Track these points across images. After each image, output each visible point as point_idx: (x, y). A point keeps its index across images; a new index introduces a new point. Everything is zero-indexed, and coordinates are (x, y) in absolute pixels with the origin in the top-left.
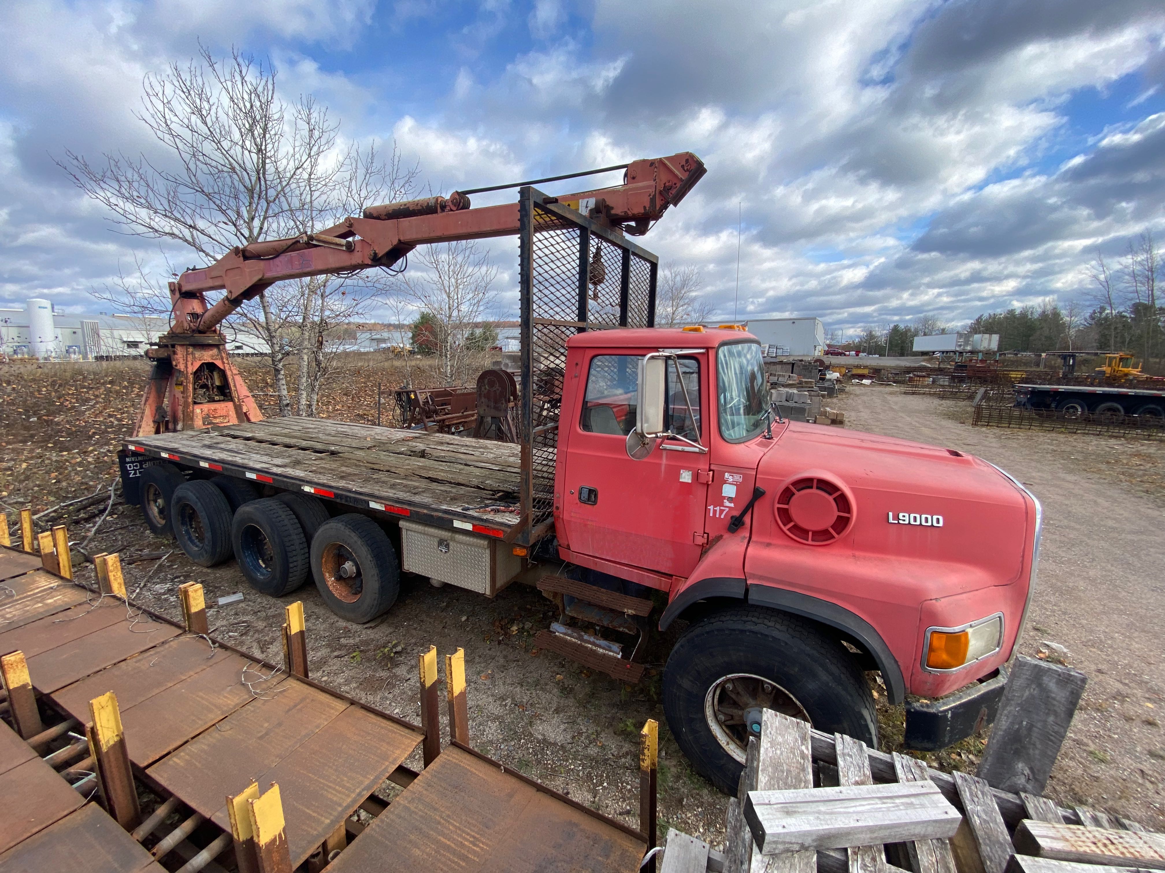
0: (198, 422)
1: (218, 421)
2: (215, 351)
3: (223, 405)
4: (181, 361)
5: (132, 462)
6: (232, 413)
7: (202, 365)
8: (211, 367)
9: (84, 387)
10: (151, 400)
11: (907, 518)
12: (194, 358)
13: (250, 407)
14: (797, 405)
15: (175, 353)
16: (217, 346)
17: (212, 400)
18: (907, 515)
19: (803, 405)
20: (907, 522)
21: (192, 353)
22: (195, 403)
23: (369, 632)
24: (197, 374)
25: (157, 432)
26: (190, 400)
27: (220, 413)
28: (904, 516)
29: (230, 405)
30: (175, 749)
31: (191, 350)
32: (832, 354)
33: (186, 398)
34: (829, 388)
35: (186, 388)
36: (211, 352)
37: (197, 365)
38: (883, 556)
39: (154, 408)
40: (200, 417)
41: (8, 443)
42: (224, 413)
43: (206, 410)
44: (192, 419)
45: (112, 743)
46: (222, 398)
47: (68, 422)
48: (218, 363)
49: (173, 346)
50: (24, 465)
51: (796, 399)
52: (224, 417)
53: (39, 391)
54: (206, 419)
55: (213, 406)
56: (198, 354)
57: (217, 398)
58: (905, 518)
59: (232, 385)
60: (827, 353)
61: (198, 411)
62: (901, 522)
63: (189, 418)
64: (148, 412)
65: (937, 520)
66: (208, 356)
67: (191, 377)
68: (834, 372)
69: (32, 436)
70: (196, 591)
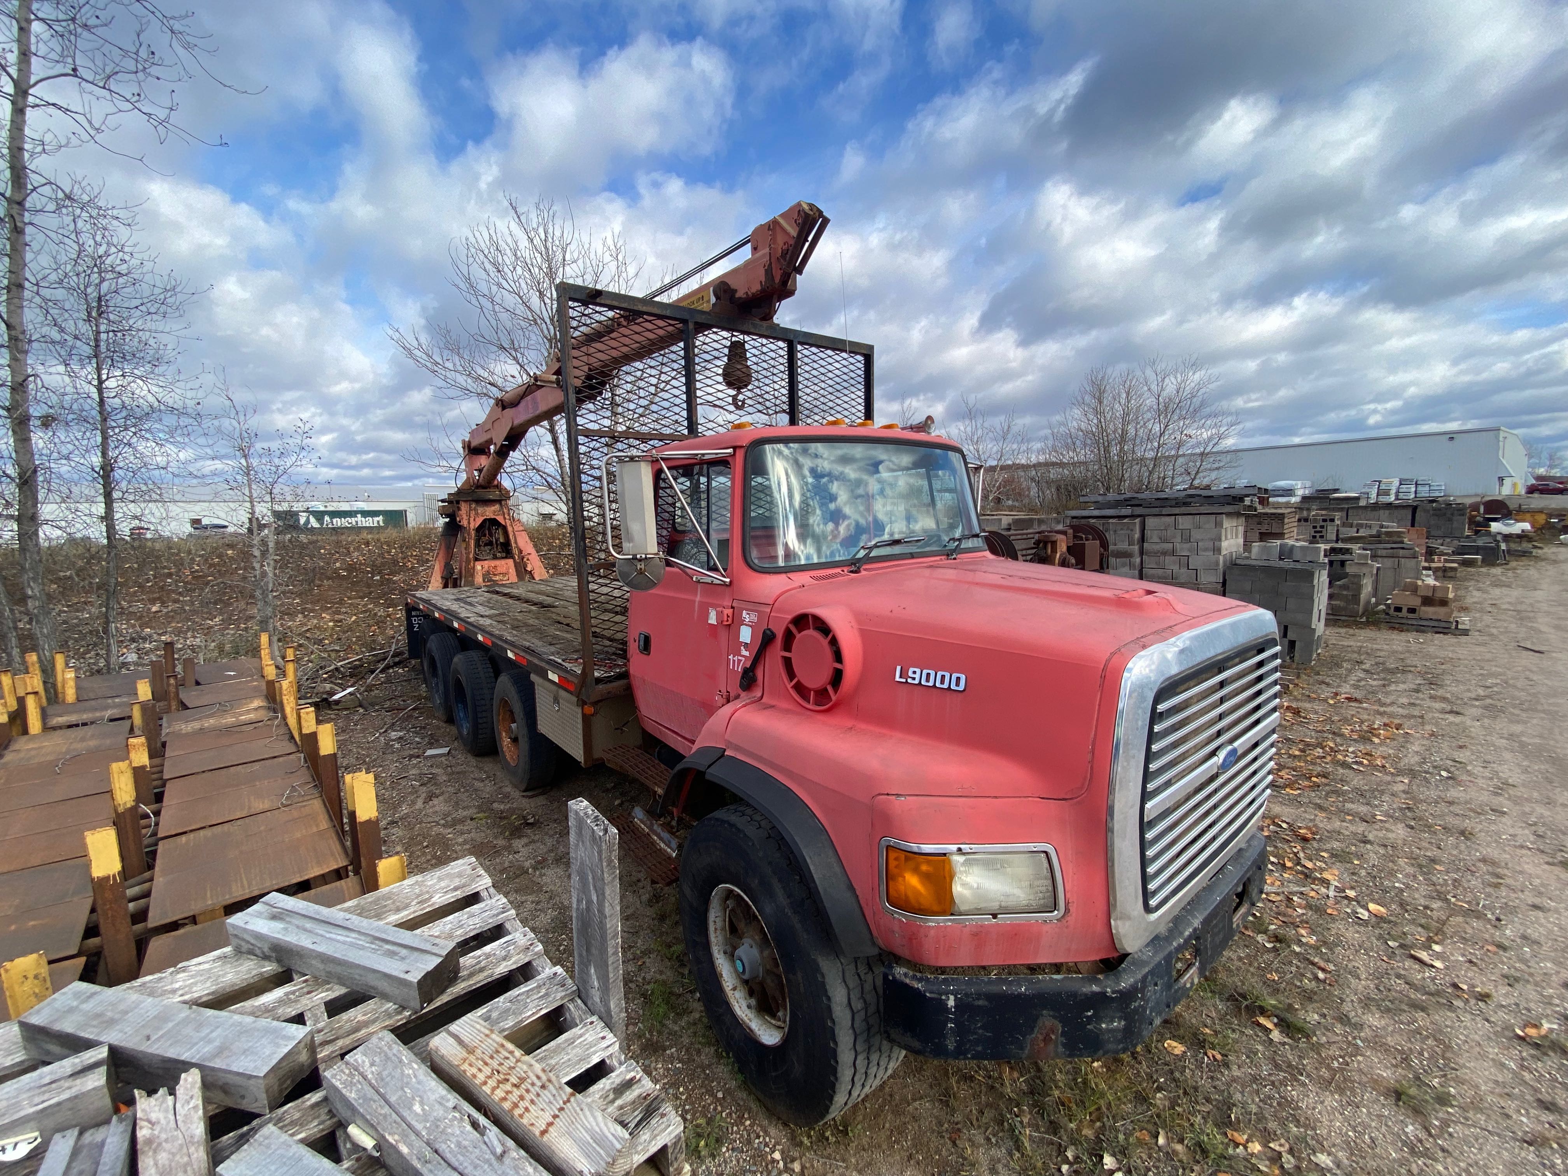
0: (479, 579)
1: (497, 578)
2: (497, 507)
3: (503, 562)
4: (465, 517)
5: (417, 616)
6: (512, 571)
7: (485, 520)
8: (493, 522)
9: (427, 549)
10: (441, 556)
11: (917, 676)
12: (477, 514)
13: (535, 564)
14: (1298, 566)
15: (459, 509)
16: (499, 501)
17: (495, 558)
18: (918, 671)
19: (1308, 567)
20: (916, 682)
21: (475, 509)
22: (476, 559)
23: (524, 801)
24: (480, 529)
25: (446, 586)
26: (471, 556)
27: (499, 570)
28: (914, 672)
29: (510, 562)
30: (191, 831)
31: (473, 506)
32: (1542, 492)
33: (468, 554)
34: (1485, 548)
35: (468, 545)
36: (493, 508)
37: (479, 521)
38: (884, 731)
39: (443, 564)
40: (480, 574)
41: (349, 598)
42: (504, 570)
43: (486, 568)
44: (473, 575)
45: (129, 806)
46: (504, 555)
47: (403, 582)
48: (500, 519)
49: (458, 502)
50: (354, 618)
51: (1297, 556)
52: (504, 574)
53: (389, 552)
54: (487, 576)
55: (494, 563)
56: (480, 510)
57: (499, 555)
58: (916, 675)
59: (513, 541)
60: (1531, 490)
61: (479, 567)
62: (909, 680)
63: (471, 573)
64: (437, 567)
65: (957, 680)
66: (490, 512)
67: (473, 533)
68: (1518, 521)
69: (370, 593)
70: (307, 713)
